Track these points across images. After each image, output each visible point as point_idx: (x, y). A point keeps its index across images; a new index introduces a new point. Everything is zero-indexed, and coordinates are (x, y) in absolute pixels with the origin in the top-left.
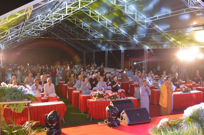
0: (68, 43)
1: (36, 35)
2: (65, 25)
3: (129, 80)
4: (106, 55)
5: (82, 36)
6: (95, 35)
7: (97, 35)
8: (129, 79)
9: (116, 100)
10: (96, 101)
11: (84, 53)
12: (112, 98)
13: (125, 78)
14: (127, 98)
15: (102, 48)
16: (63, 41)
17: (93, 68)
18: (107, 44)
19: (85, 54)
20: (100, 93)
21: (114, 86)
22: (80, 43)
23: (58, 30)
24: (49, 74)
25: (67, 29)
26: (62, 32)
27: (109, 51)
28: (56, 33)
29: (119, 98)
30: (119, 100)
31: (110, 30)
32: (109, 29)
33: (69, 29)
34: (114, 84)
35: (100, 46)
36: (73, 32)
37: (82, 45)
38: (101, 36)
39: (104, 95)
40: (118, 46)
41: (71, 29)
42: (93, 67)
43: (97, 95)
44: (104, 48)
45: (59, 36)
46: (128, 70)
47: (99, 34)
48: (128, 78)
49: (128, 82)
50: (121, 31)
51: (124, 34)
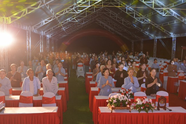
0: (116, 32)
1: (77, 21)
2: (110, 11)
3: (180, 75)
4: (155, 44)
5: (128, 22)
6: (141, 20)
7: (143, 20)
8: (179, 73)
9: (149, 112)
10: (110, 112)
11: (133, 41)
12: (142, 108)
13: (174, 71)
14: (171, 110)
15: (150, 36)
16: (110, 30)
17: (136, 58)
18: (156, 31)
19: (133, 43)
20: (119, 98)
21: (150, 85)
22: (127, 32)
23: (105, 18)
24: (82, 62)
25: (112, 15)
26: (109, 20)
27: (158, 39)
28: (103, 22)
29: (156, 108)
30: (155, 112)
31: (158, 12)
32: (156, 11)
33: (114, 16)
34: (150, 83)
35: (148, 33)
36: (118, 19)
37: (130, 33)
38: (149, 21)
39: (127, 103)
40: (168, 33)
41: (116, 15)
42: (137, 56)
43: (115, 101)
44: (153, 36)
45: (107, 24)
46: (180, 60)
47: (146, 19)
48: (178, 71)
49: (177, 77)
50: (172, 13)
51: (175, 16)
